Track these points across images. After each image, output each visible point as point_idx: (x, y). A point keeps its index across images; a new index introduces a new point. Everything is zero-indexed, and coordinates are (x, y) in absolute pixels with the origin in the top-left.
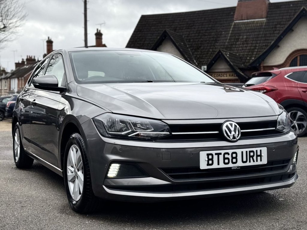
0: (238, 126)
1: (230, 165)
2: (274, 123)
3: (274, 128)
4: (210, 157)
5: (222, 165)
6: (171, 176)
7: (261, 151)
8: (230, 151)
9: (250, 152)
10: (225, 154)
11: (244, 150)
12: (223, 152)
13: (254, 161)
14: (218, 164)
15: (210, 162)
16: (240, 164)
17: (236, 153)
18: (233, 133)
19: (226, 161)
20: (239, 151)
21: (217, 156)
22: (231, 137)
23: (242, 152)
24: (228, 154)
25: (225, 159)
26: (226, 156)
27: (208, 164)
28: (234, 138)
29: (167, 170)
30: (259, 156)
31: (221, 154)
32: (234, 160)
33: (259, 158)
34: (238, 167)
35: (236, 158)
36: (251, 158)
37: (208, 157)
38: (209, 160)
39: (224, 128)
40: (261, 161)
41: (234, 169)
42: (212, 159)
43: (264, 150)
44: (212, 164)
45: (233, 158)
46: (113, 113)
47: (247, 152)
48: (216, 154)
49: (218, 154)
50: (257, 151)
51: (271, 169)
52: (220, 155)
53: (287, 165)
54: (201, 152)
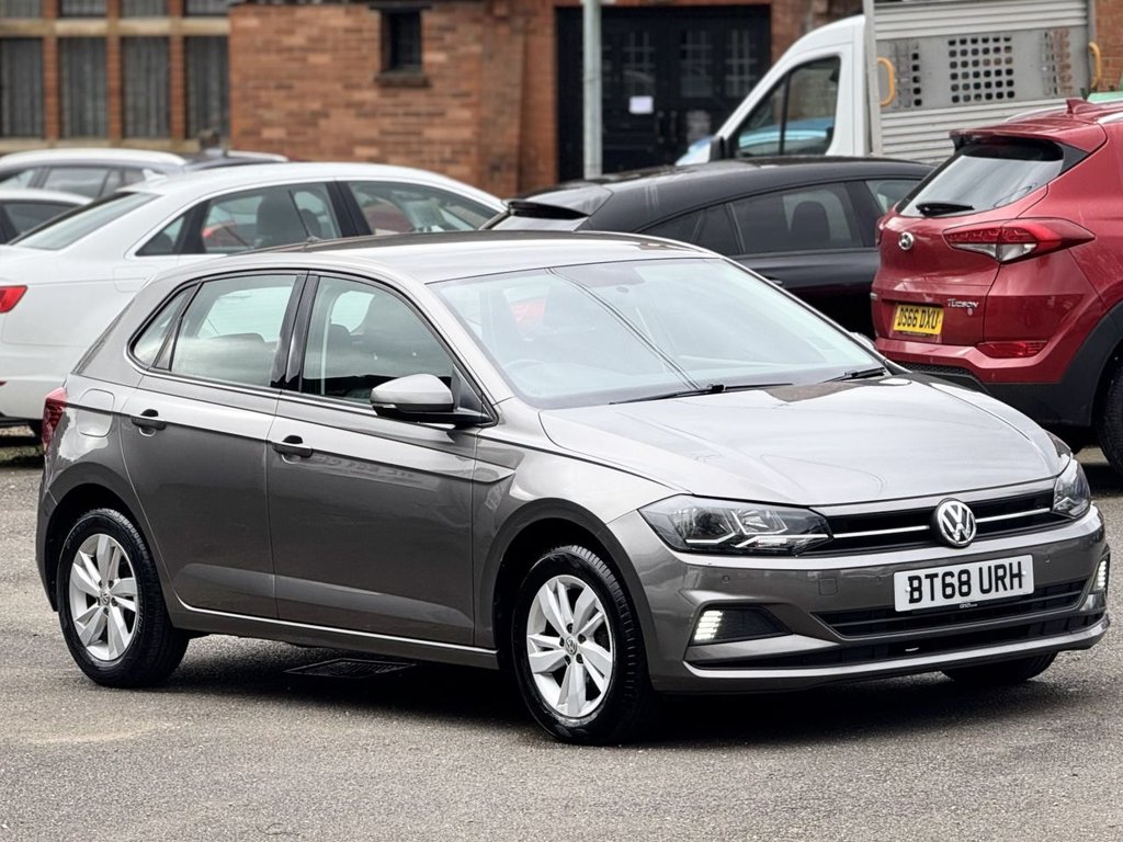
0: (969, 511)
1: (957, 600)
2: (1046, 498)
3: (1047, 510)
4: (916, 584)
5: (940, 601)
6: (838, 629)
7: (1019, 563)
8: (956, 569)
9: (997, 567)
10: (946, 574)
11: (985, 565)
12: (941, 571)
14: (933, 598)
15: (916, 595)
16: (976, 596)
18: (960, 526)
20: (973, 568)
22: (957, 537)
23: (981, 569)
24: (951, 574)
25: (945, 586)
26: (948, 580)
27: (912, 600)
28: (963, 538)
29: (829, 617)
30: (1016, 576)
31: (936, 575)
32: (965, 589)
33: (1016, 580)
35: (968, 583)
36: (1000, 582)
37: (911, 585)
38: (913, 590)
39: (941, 517)
40: (1020, 586)
41: (965, 609)
42: (919, 589)
43: (1027, 562)
45: (961, 583)
46: (694, 495)
47: (990, 568)
48: (927, 576)
49: (931, 577)
50: (1011, 565)
51: (1044, 606)
52: (935, 579)
53: (1078, 595)
54: (896, 574)
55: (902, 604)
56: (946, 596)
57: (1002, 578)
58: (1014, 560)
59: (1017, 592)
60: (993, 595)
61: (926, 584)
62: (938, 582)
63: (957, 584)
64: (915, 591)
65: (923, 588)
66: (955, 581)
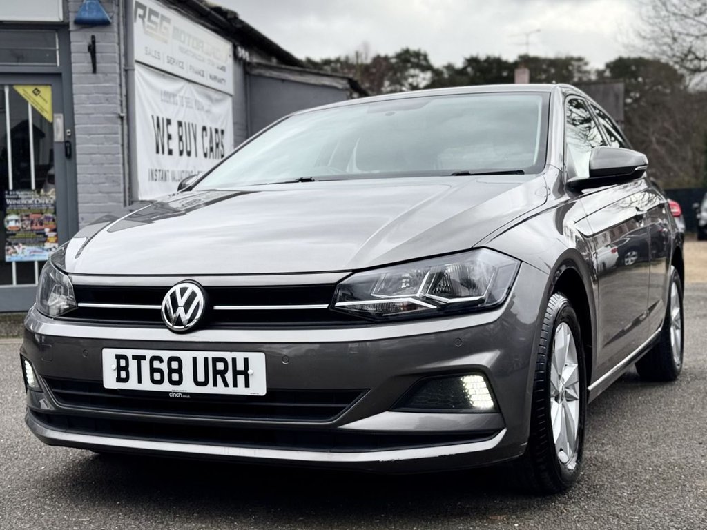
1: (166, 387)
7: (246, 360)
8: (166, 354)
9: (215, 360)
10: (153, 359)
12: (149, 354)
13: (226, 385)
14: (140, 381)
15: (123, 374)
17: (178, 359)
19: (157, 376)
21: (136, 361)
24: (160, 359)
26: (157, 364)
27: (119, 380)
32: (175, 377)
34: (183, 394)
40: (247, 385)
41: (175, 398)
42: (126, 369)
44: (126, 380)
47: (206, 360)
48: (134, 357)
49: (139, 359)
55: (110, 381)
56: (154, 381)
57: (223, 373)
58: (240, 357)
59: (241, 390)
60: (209, 389)
61: (133, 365)
62: (145, 365)
63: (166, 371)
64: (122, 369)
65: (129, 369)
66: (164, 367)
